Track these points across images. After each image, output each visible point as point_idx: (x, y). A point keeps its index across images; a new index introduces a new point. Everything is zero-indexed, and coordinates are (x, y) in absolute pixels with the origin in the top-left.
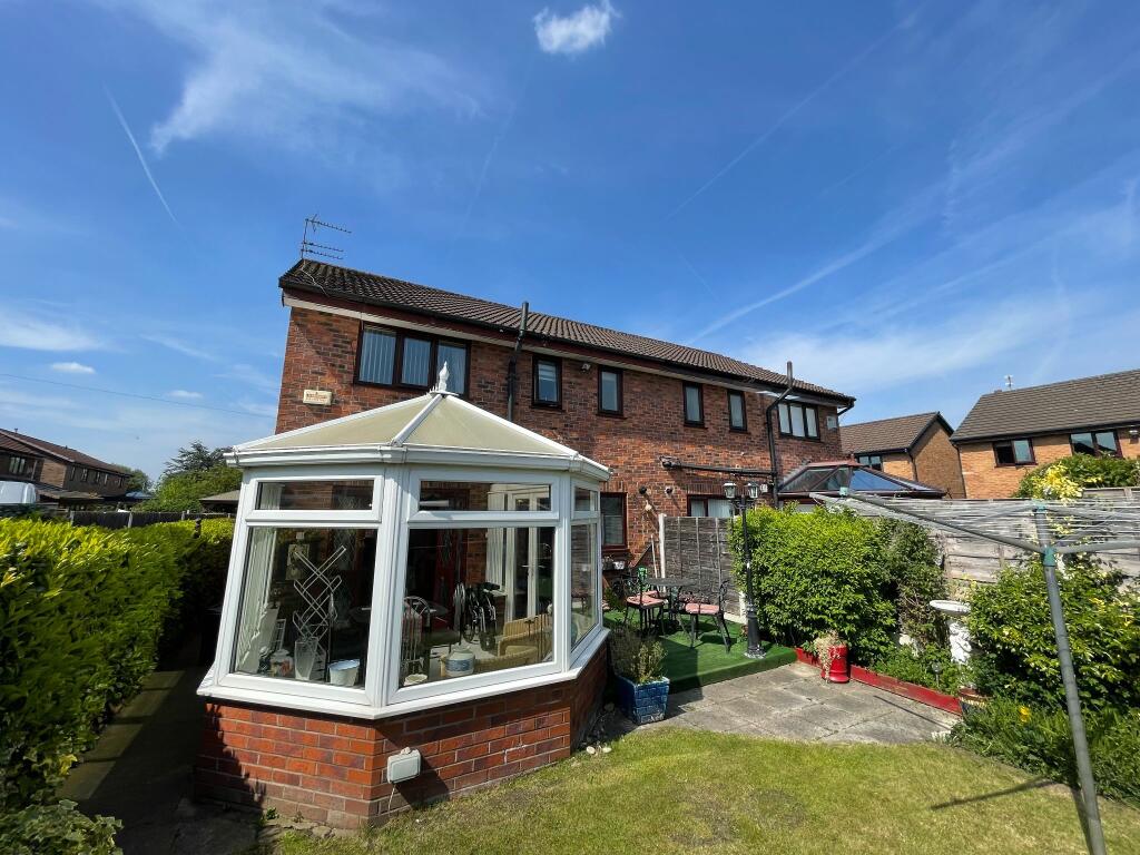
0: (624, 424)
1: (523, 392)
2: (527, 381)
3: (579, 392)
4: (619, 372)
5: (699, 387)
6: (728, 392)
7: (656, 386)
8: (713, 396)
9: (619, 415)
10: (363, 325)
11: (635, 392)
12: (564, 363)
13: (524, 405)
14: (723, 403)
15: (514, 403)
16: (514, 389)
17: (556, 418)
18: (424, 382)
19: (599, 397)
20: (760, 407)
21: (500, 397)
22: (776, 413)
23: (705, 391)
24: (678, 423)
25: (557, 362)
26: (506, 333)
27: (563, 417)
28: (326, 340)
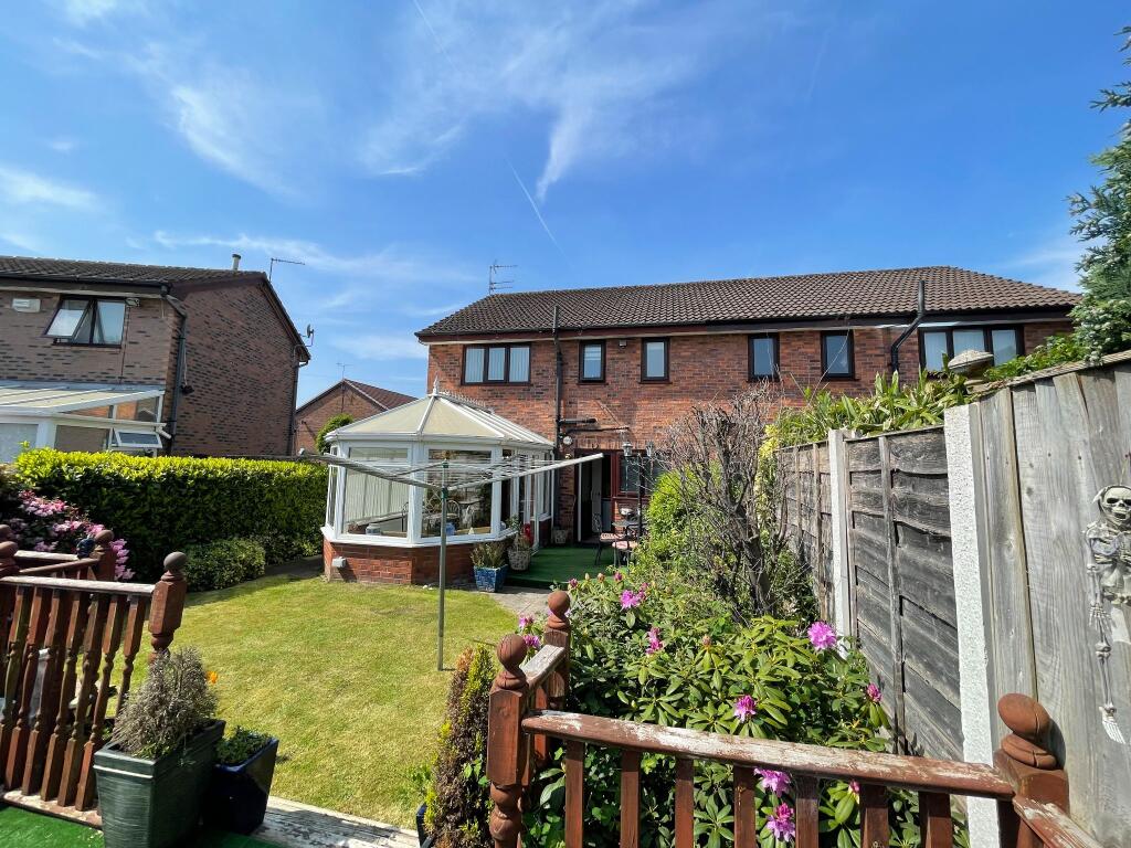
1: (571, 373)
2: (574, 364)
3: (622, 366)
4: (666, 340)
5: (775, 336)
6: (824, 334)
7: (711, 346)
8: (796, 343)
9: (665, 380)
10: (465, 347)
11: (684, 357)
12: (608, 344)
13: (572, 383)
14: (813, 349)
15: (562, 383)
16: (561, 373)
17: (599, 391)
18: (501, 377)
19: (643, 366)
20: (882, 345)
21: (552, 380)
22: (916, 348)
23: (782, 340)
24: (739, 377)
25: (602, 343)
26: (547, 332)
27: (606, 389)
28: (446, 361)
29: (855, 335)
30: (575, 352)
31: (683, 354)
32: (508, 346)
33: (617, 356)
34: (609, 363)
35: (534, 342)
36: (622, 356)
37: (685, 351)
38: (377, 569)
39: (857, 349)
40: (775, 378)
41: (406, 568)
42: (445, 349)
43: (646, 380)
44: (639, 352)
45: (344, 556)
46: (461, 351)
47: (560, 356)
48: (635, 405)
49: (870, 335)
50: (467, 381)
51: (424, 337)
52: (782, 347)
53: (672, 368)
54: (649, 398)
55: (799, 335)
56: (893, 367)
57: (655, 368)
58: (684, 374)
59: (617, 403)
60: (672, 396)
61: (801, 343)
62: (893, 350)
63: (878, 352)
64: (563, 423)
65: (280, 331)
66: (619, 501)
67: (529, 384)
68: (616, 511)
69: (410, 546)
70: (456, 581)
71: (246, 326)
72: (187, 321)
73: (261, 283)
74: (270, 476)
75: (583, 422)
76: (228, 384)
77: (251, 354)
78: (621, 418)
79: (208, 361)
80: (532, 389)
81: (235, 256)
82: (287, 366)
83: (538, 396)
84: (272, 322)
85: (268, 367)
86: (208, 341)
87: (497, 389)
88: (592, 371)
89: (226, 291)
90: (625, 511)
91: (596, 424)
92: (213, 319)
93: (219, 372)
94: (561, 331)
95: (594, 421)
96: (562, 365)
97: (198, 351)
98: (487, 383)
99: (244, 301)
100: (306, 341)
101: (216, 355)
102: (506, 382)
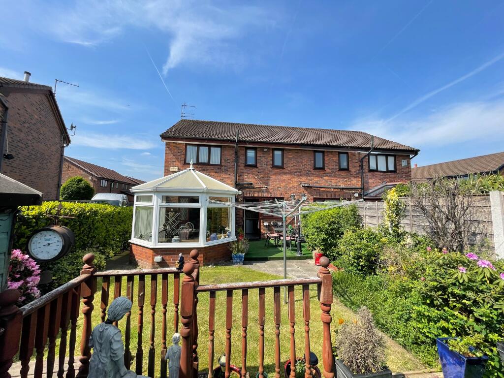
0: (284, 170)
1: (242, 161)
2: (243, 157)
3: (264, 160)
4: (282, 150)
5: (323, 152)
6: (340, 153)
7: (300, 154)
8: (330, 156)
9: (282, 167)
10: (186, 145)
11: (289, 158)
12: (258, 149)
13: (242, 167)
14: (336, 159)
18: (206, 161)
19: (273, 160)
20: (357, 158)
21: (232, 163)
22: (367, 160)
23: (325, 154)
25: (255, 149)
27: (257, 170)
28: (175, 151)
29: (349, 154)
30: (243, 152)
31: (289, 156)
32: (209, 146)
33: (262, 155)
34: (258, 158)
35: (224, 146)
36: (264, 155)
39: (350, 159)
40: (323, 169)
42: (174, 145)
43: (274, 167)
44: (271, 154)
45: (161, 255)
46: (184, 147)
47: (236, 153)
48: (270, 177)
49: (354, 155)
51: (164, 137)
53: (285, 162)
54: (276, 174)
55: (331, 152)
56: (361, 167)
57: (278, 162)
58: (290, 165)
59: (262, 176)
60: (285, 174)
61: (332, 156)
62: (361, 161)
63: (356, 161)
64: (238, 184)
66: (262, 219)
67: (220, 165)
68: (262, 224)
69: (203, 246)
73: (49, 94)
75: (248, 184)
76: (28, 154)
77: (41, 136)
78: (264, 183)
79: (18, 139)
80: (223, 168)
81: (26, 73)
82: (58, 146)
83: (225, 171)
87: (204, 167)
88: (251, 162)
90: (266, 224)
91: (253, 185)
93: (24, 146)
95: (251, 184)
96: (237, 157)
98: (199, 163)
101: (22, 135)
102: (208, 164)
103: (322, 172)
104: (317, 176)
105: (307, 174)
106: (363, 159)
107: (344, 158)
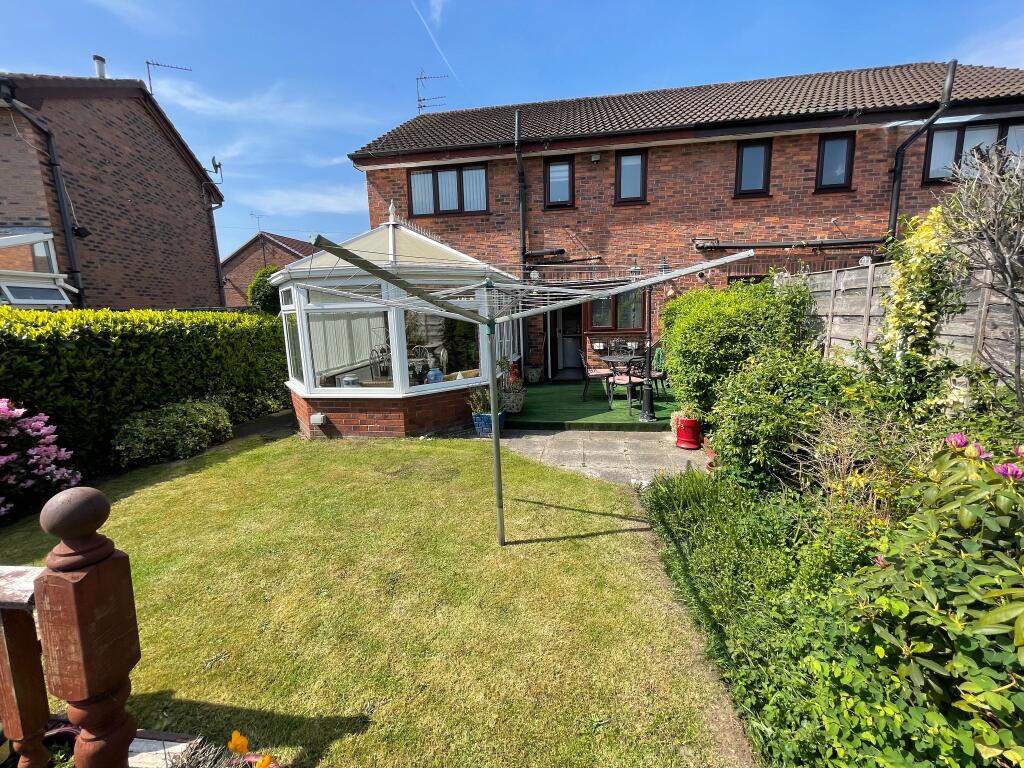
0: (647, 209)
1: (536, 197)
2: (538, 187)
3: (594, 186)
4: (643, 152)
5: (768, 143)
6: (824, 137)
7: (694, 158)
8: (791, 150)
9: (641, 201)
10: (409, 171)
11: (665, 172)
12: (577, 159)
13: (537, 210)
14: (808, 157)
15: (526, 210)
16: (524, 197)
17: (568, 218)
18: (455, 206)
19: (617, 185)
20: (886, 148)
21: (514, 206)
22: (923, 149)
23: (775, 147)
24: (725, 196)
25: (568, 159)
26: (508, 146)
27: (576, 214)
28: (388, 189)
29: (859, 136)
30: (539, 172)
31: (662, 168)
32: (460, 168)
33: (588, 174)
34: (578, 183)
35: (492, 161)
36: (593, 174)
37: (665, 165)
38: (363, 422)
39: (858, 153)
40: (764, 193)
41: (398, 420)
42: (384, 174)
43: (620, 202)
44: (613, 168)
45: (323, 411)
46: (404, 176)
47: (522, 177)
48: (608, 232)
49: (874, 136)
50: (415, 213)
51: (359, 159)
52: (774, 155)
53: (650, 186)
54: (624, 222)
55: (795, 139)
56: (896, 174)
57: (630, 188)
58: (664, 193)
59: (588, 230)
60: (649, 219)
61: (797, 149)
62: (899, 155)
63: (881, 157)
64: (529, 255)
65: (181, 165)
66: (590, 336)
67: (487, 213)
68: (588, 345)
69: (400, 396)
70: (452, 429)
71: (138, 155)
72: (55, 141)
73: (139, 95)
74: (212, 328)
75: (552, 253)
76: (133, 227)
77: (152, 191)
78: (593, 247)
79: (100, 198)
80: (493, 219)
81: (97, 58)
82: (198, 208)
83: (499, 227)
84: (168, 152)
85: (176, 209)
86: (90, 170)
87: (451, 220)
88: (560, 194)
89: (97, 104)
90: (599, 346)
91: (565, 256)
92: (89, 140)
93: (117, 212)
94: (526, 144)
95: (562, 252)
96: (525, 187)
97: (81, 183)
98: (439, 213)
99: (126, 119)
100: (214, 177)
101: (107, 190)
102: (460, 212)
103: (759, 203)
104: (743, 216)
105: (714, 214)
106: (905, 144)
107: (837, 152)
